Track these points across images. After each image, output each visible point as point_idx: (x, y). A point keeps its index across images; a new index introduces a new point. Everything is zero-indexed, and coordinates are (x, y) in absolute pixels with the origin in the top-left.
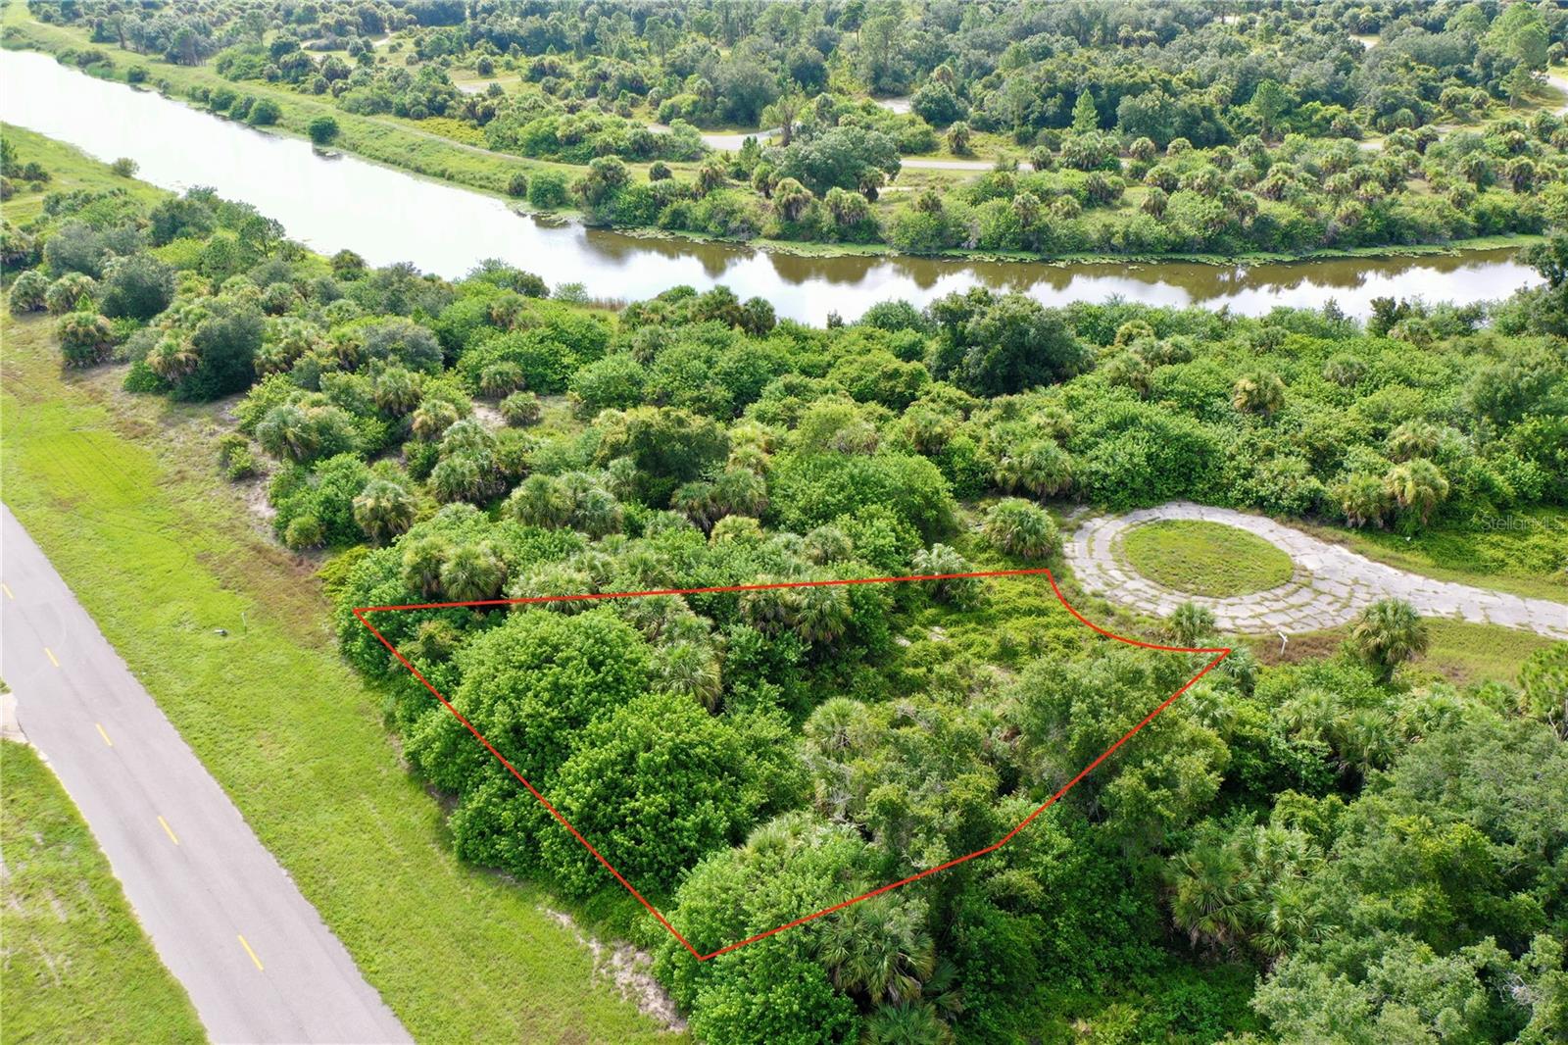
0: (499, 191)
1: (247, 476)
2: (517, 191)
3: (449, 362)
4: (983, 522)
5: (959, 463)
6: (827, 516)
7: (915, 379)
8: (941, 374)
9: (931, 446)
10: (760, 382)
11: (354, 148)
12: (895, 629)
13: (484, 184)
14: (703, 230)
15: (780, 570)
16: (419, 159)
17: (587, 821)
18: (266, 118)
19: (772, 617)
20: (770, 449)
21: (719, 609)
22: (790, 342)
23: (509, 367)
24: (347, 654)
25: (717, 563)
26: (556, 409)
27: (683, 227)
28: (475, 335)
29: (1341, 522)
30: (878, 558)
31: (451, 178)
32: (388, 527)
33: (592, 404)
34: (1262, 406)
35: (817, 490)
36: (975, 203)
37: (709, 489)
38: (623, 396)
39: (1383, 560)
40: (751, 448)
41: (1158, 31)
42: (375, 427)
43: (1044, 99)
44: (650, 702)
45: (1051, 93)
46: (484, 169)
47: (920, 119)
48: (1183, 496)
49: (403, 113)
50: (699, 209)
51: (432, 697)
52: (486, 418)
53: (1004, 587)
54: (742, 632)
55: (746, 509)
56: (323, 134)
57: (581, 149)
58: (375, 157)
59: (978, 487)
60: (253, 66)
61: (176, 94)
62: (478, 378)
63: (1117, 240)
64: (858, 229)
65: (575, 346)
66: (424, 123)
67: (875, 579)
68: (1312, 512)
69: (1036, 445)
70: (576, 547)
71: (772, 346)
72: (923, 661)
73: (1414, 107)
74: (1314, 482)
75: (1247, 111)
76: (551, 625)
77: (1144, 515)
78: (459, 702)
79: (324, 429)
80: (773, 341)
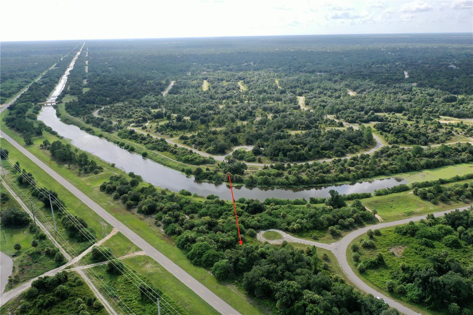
0: (180, 170)
1: (159, 226)
2: (183, 171)
3: (181, 209)
4: (248, 231)
5: (246, 224)
6: (229, 231)
7: (242, 212)
8: (246, 211)
9: (243, 222)
10: (223, 213)
11: (151, 158)
12: (236, 244)
13: (177, 169)
14: (215, 180)
15: (223, 237)
16: (164, 163)
17: (205, 261)
18: (132, 150)
19: (223, 242)
20: (223, 223)
21: (217, 241)
22: (227, 206)
23: (190, 210)
24: (178, 247)
25: (217, 237)
26: (196, 216)
27: (211, 179)
28: (185, 205)
29: (289, 231)
30: (234, 236)
31: (170, 167)
32: (179, 233)
33: (201, 216)
34: (284, 217)
35: (228, 228)
36: (258, 176)
37: (216, 228)
38: (205, 215)
39: (293, 236)
40: (221, 223)
41: (306, 125)
42: (174, 219)
43: (275, 151)
44: (211, 250)
45: (276, 150)
46: (176, 165)
47: (253, 154)
48: (273, 228)
49: (159, 150)
50: (214, 177)
51: (189, 251)
52: (187, 217)
53: (248, 239)
54: (219, 244)
55: (220, 231)
56: (145, 155)
57: (193, 162)
58: (155, 161)
59: (247, 227)
60: (126, 136)
61: (110, 141)
62: (185, 211)
63: (280, 184)
64: (240, 181)
65: (198, 207)
66: (163, 153)
67: (234, 238)
68: (286, 230)
69: (255, 222)
70: (202, 235)
71: (224, 207)
72: (238, 247)
73: (341, 152)
74: (287, 226)
75: (311, 153)
76: (201, 243)
77: (267, 230)
78: (192, 251)
79: (169, 220)
80: (224, 206)
